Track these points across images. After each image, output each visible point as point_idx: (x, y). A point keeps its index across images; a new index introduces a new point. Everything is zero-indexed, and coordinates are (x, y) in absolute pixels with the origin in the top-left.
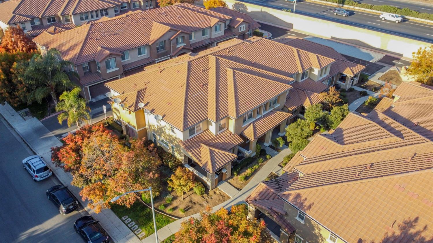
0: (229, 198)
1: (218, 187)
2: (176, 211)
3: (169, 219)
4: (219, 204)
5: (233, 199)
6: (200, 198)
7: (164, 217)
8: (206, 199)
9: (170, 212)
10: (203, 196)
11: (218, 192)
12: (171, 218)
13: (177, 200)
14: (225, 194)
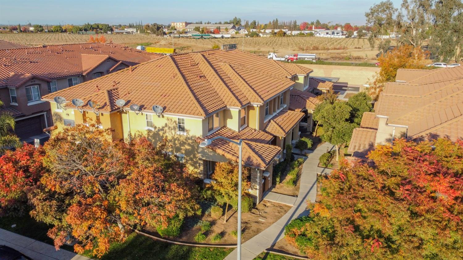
0: (290, 207)
1: (264, 199)
2: (226, 237)
3: (221, 250)
4: (282, 216)
5: (296, 207)
6: (249, 216)
7: (211, 249)
8: (259, 215)
9: (217, 241)
10: (252, 212)
11: (268, 204)
12: (225, 248)
13: (216, 225)
14: (280, 204)
